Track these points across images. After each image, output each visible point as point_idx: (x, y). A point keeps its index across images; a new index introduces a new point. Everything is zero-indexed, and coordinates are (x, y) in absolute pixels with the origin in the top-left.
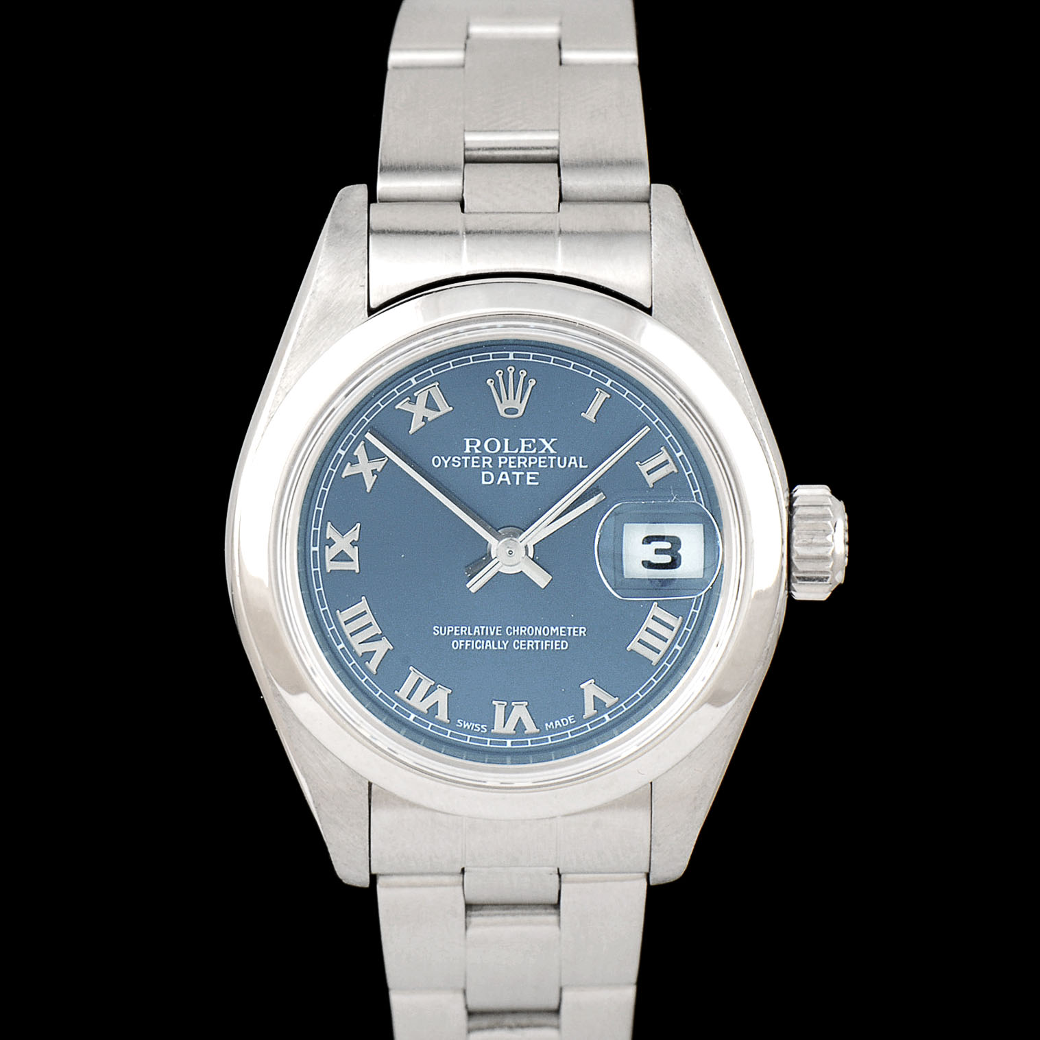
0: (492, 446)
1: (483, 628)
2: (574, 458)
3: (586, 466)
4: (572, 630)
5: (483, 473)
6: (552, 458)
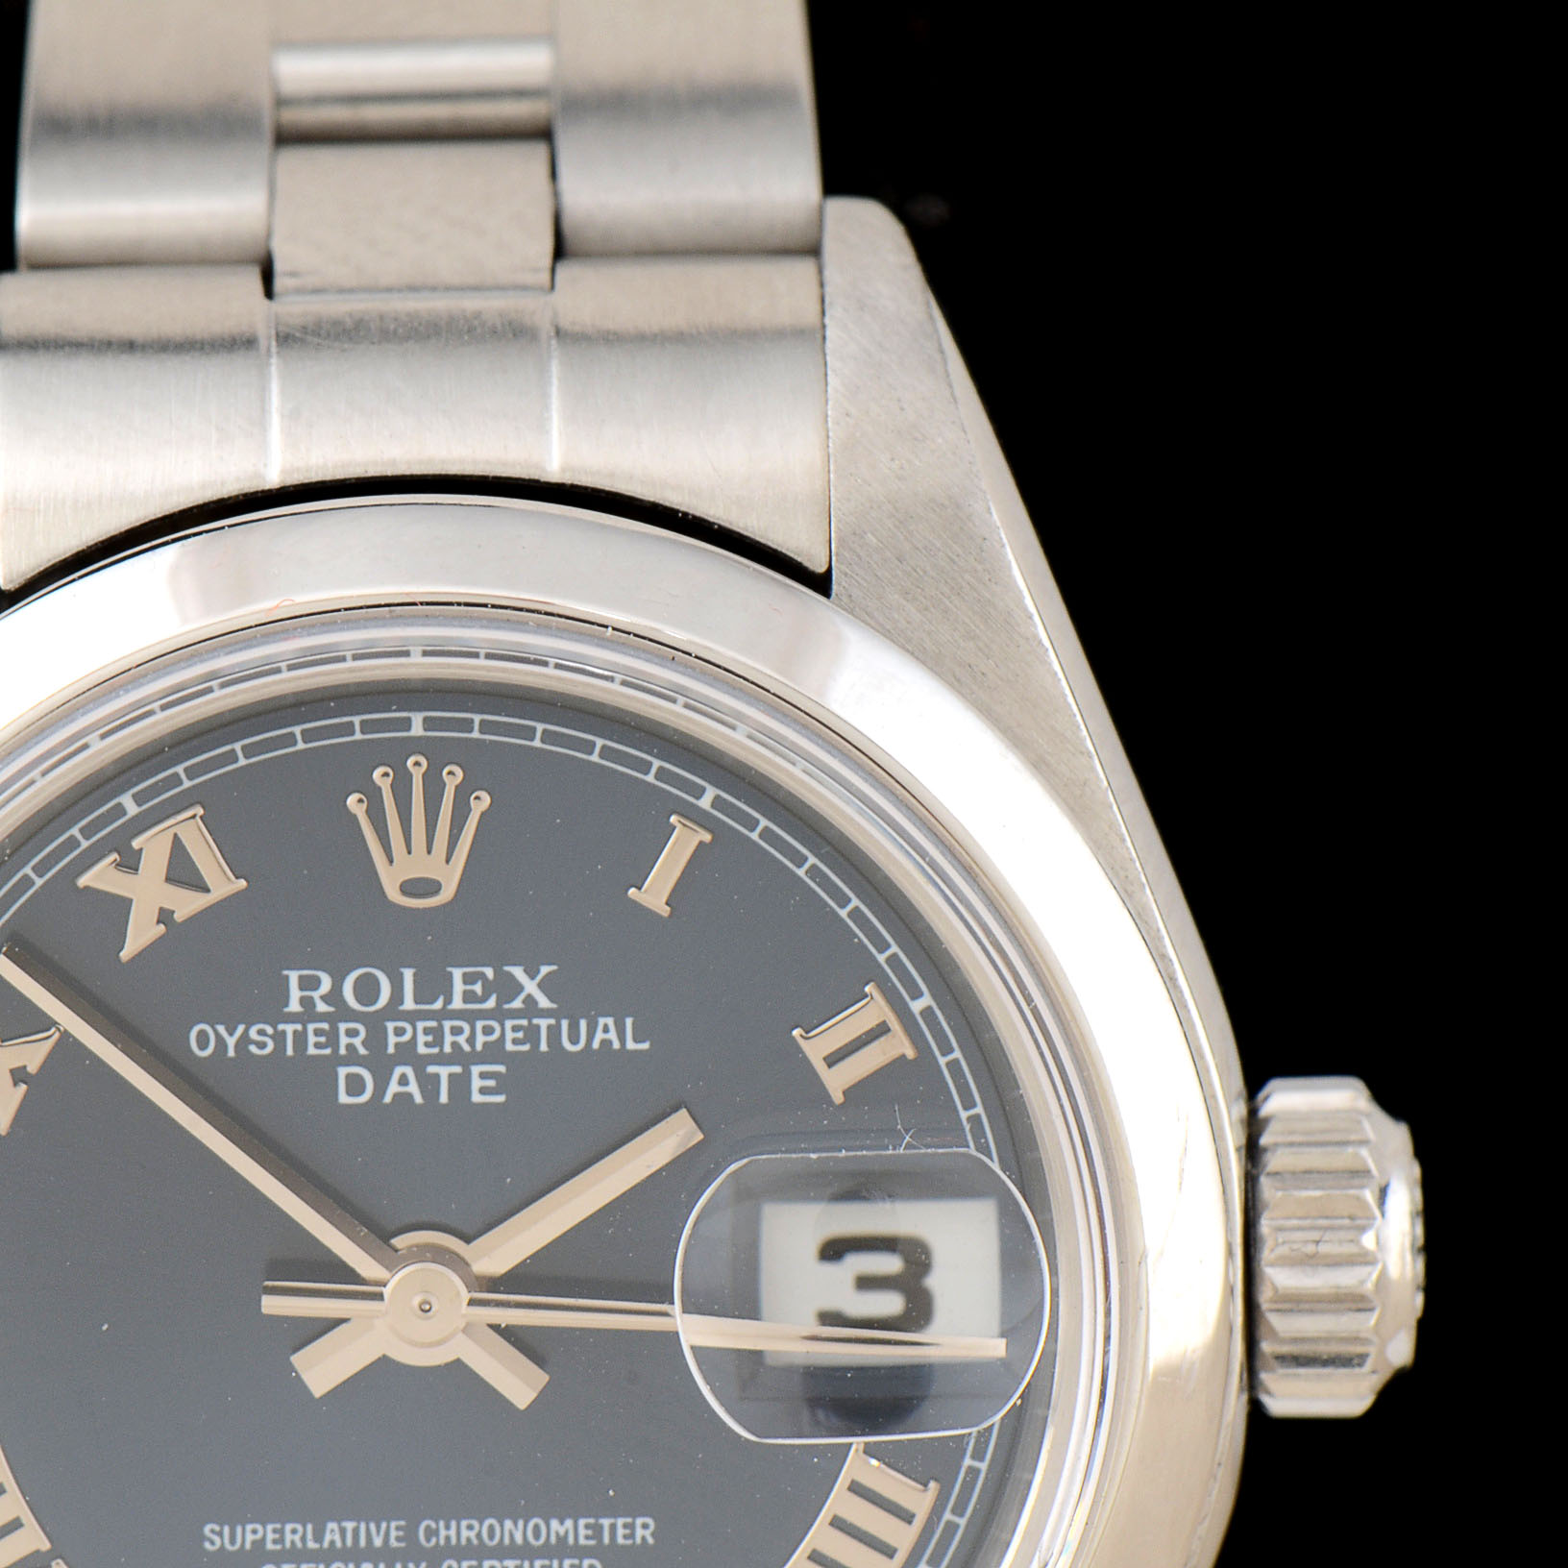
0: (367, 990)
1: (350, 1525)
2: (610, 1021)
3: (645, 1046)
4: (613, 1527)
5: (343, 1072)
6: (543, 1023)
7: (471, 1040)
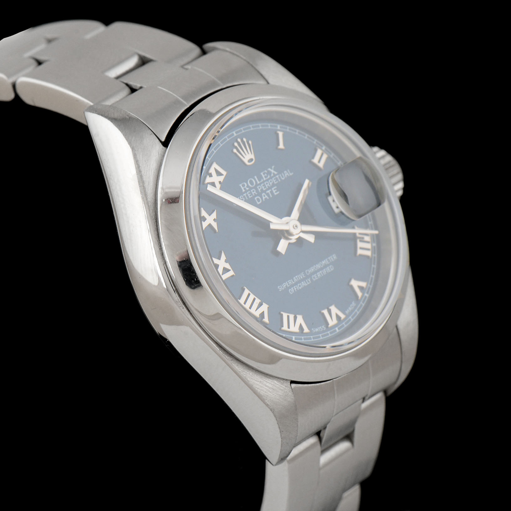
0: (251, 183)
1: (296, 277)
2: (286, 172)
3: (292, 173)
5: (256, 198)
6: (277, 176)
7: (270, 184)
